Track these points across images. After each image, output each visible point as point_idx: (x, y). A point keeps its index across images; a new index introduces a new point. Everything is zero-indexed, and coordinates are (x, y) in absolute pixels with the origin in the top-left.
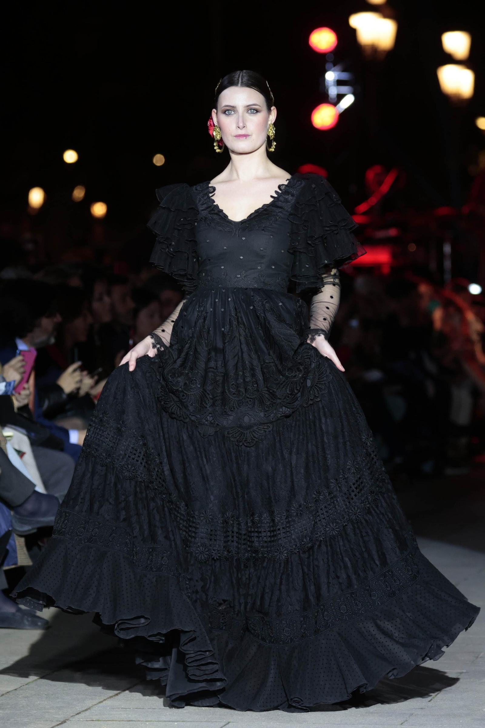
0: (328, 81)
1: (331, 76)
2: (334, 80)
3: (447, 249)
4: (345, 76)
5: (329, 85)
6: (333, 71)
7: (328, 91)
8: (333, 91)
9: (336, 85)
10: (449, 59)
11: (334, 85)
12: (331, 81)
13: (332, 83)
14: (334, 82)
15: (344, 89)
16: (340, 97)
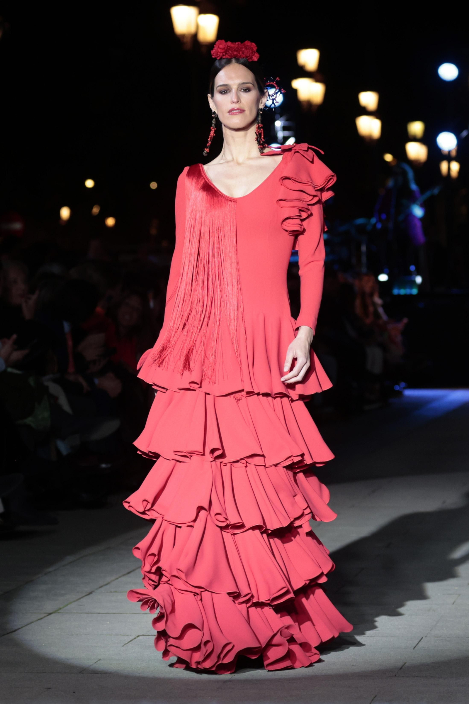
0: (277, 127)
1: (278, 124)
2: (281, 126)
3: (364, 248)
4: (287, 123)
5: (278, 130)
6: (280, 120)
7: (276, 134)
8: (280, 135)
9: (282, 129)
10: (364, 111)
11: (281, 131)
12: (279, 127)
13: (280, 129)
14: (281, 128)
15: (287, 133)
16: (286, 139)
